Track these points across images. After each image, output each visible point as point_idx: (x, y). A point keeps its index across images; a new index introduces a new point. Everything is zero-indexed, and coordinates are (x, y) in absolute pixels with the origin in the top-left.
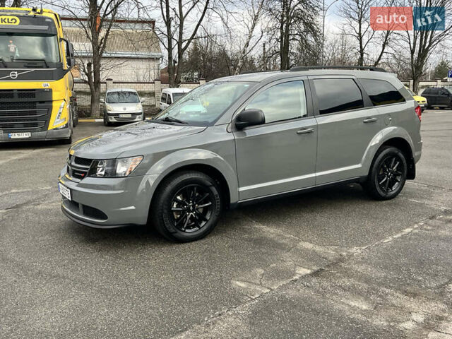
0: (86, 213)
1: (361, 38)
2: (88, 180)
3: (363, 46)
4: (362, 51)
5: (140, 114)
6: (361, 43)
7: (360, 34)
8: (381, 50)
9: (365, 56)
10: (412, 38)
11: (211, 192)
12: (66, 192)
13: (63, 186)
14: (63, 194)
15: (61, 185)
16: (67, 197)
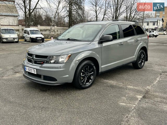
0: (44, 79)
1: (96, 12)
2: (45, 65)
3: (97, 15)
4: (97, 17)
5: (17, 38)
6: (96, 14)
7: (96, 10)
8: (103, 17)
9: (98, 18)
10: (113, 13)
11: (93, 68)
12: (33, 70)
13: (29, 68)
14: (29, 71)
15: (28, 68)
16: (33, 72)
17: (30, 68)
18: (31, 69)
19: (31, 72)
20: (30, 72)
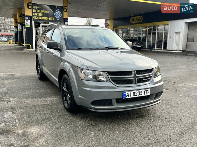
12: (143, 92)
13: (135, 92)
14: (135, 96)
15: (132, 92)
16: (143, 95)
17: (138, 91)
18: (140, 91)
19: (140, 96)
20: (138, 96)
